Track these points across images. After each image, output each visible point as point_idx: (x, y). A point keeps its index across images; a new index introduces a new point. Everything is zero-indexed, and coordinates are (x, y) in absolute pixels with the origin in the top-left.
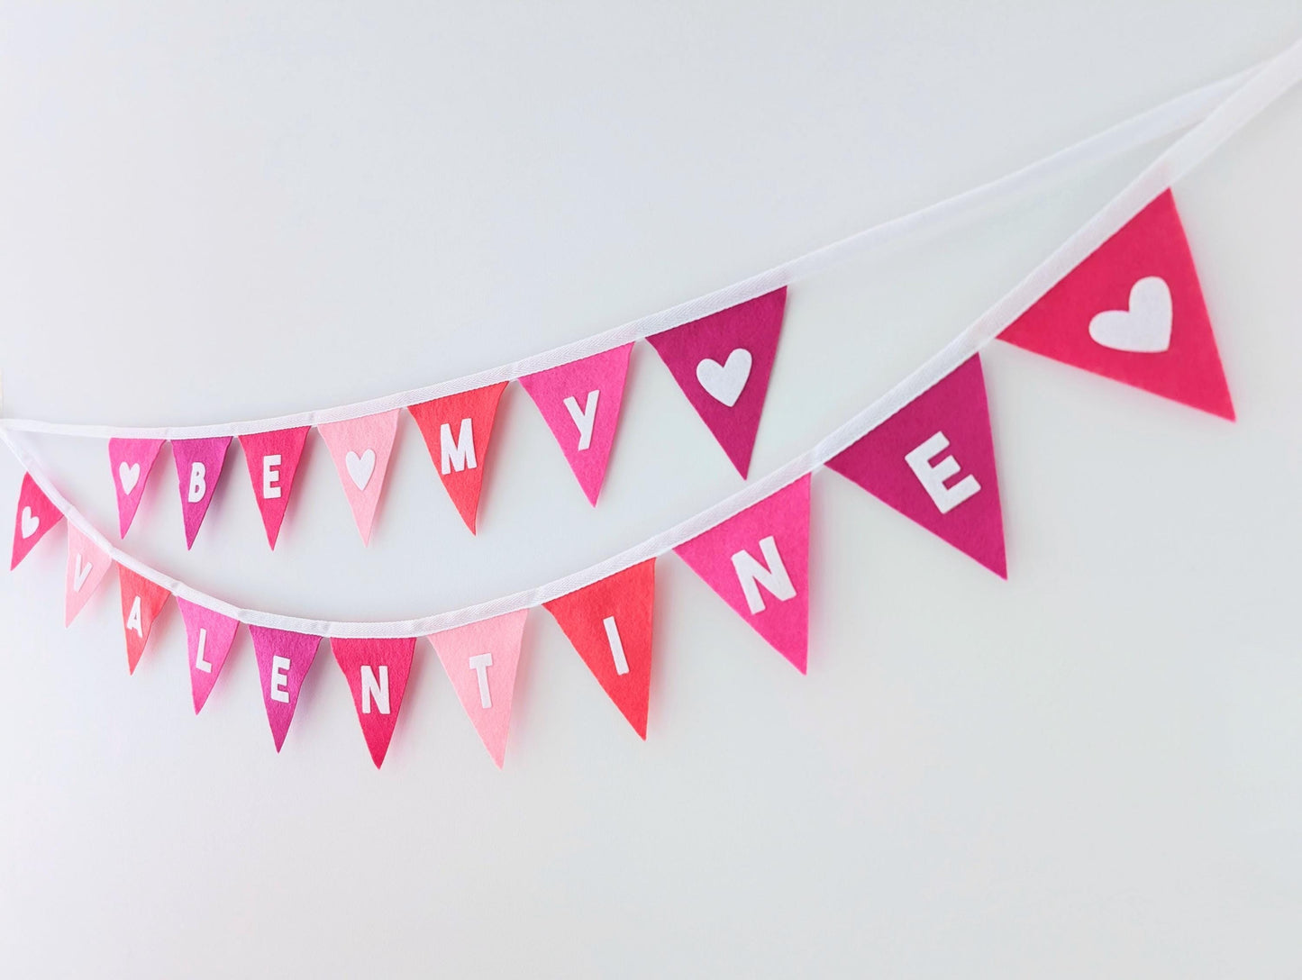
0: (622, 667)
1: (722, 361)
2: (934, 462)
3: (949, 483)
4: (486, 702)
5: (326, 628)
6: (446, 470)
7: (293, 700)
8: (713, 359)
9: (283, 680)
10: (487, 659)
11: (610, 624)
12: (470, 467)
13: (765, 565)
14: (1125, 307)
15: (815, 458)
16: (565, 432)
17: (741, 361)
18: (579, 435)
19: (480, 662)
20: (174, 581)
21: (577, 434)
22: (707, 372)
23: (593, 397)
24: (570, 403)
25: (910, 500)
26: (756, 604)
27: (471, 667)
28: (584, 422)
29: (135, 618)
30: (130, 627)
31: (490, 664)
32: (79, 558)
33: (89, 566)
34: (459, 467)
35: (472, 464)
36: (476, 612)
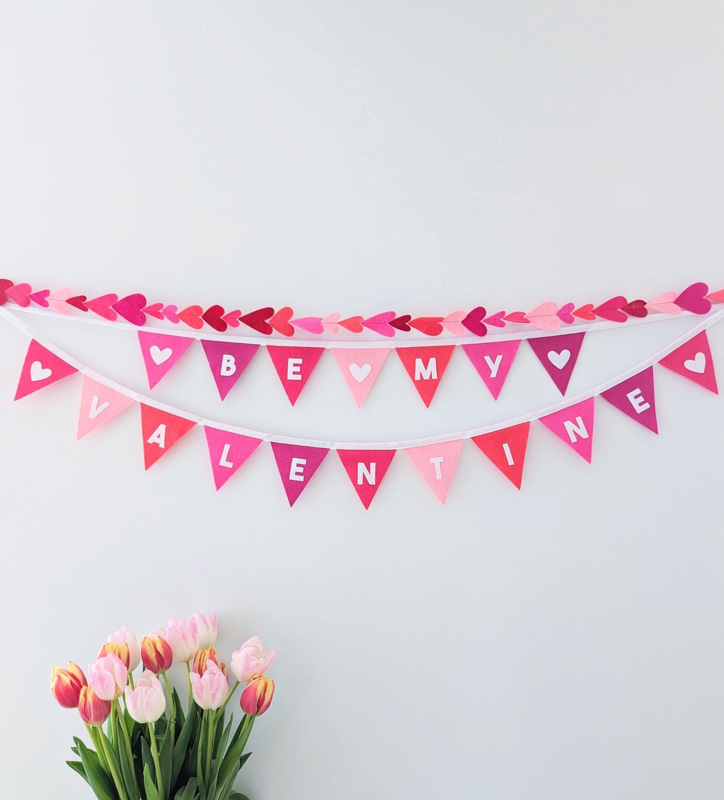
0: (511, 462)
1: (559, 352)
2: (636, 397)
3: (641, 404)
4: (439, 476)
5: (333, 445)
6: (417, 378)
7: (307, 480)
8: (555, 351)
9: (301, 470)
10: (441, 459)
11: (506, 447)
12: (433, 378)
13: (578, 426)
14: (694, 359)
15: (596, 391)
16: (484, 371)
17: (566, 354)
18: (491, 372)
19: (436, 461)
20: (200, 417)
21: (489, 371)
22: (552, 356)
23: (499, 358)
24: (488, 359)
25: (627, 409)
26: (574, 439)
27: (431, 462)
28: (494, 368)
29: (159, 437)
30: (150, 441)
31: (443, 461)
32: (95, 399)
33: (106, 404)
34: (426, 377)
35: (435, 377)
36: (434, 439)
